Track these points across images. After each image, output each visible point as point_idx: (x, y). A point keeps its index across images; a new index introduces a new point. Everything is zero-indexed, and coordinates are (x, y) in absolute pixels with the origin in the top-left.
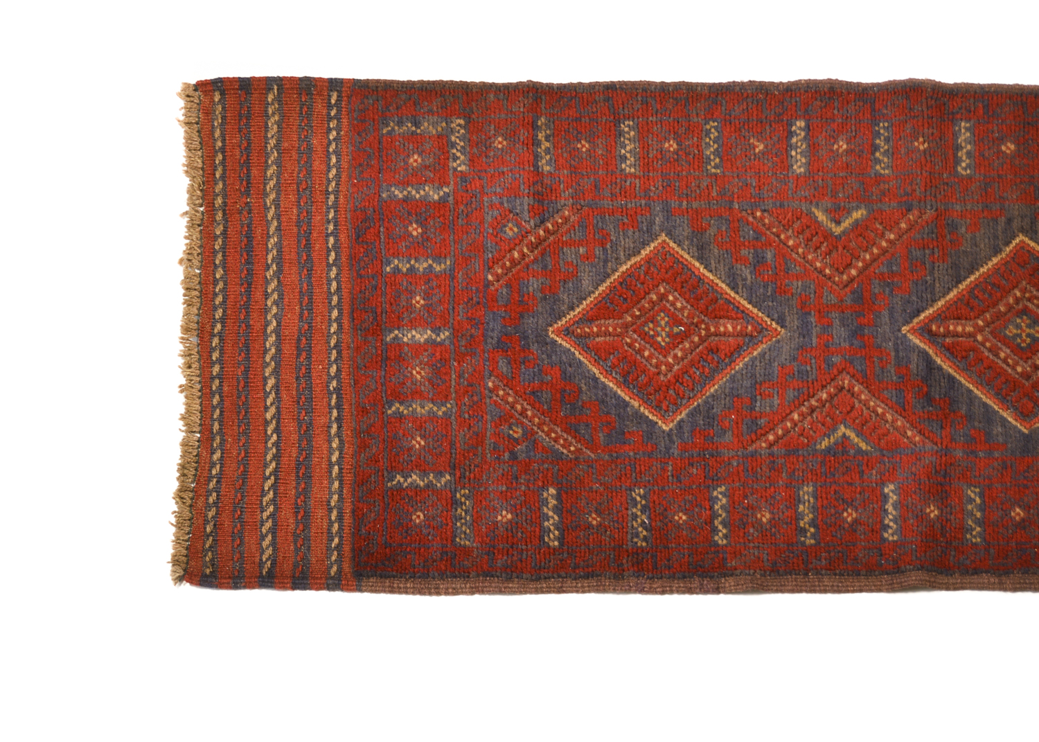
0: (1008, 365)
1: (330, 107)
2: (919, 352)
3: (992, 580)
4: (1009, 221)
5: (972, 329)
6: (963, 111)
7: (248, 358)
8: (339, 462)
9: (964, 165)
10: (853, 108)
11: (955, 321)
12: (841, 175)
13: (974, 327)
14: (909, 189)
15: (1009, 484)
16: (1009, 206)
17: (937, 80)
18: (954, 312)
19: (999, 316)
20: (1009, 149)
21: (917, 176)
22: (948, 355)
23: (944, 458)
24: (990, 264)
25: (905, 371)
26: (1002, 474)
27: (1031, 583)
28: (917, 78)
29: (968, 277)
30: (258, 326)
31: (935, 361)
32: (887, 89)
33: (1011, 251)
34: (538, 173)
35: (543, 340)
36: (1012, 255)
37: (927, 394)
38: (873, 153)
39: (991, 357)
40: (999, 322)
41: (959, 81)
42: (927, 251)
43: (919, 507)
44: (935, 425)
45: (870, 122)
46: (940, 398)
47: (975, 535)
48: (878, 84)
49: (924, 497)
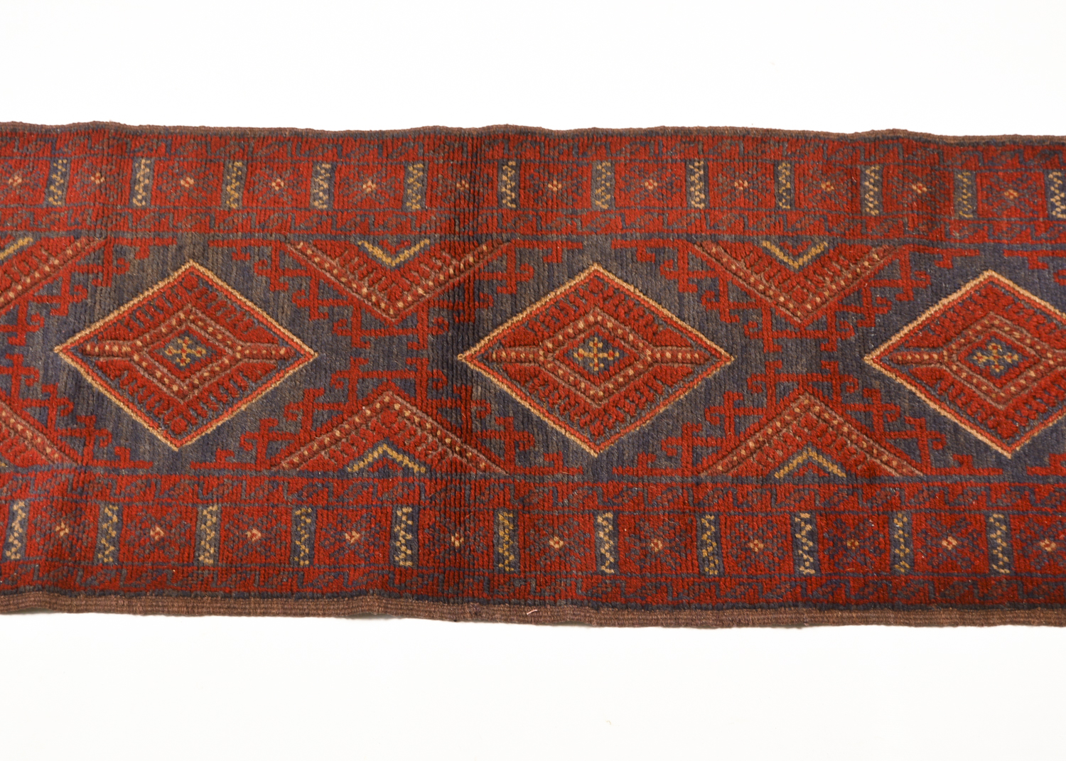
0: (164, 384)
2: (70, 370)
3: (121, 602)
4: (180, 248)
5: (129, 349)
6: (145, 150)
9: (139, 197)
10: (33, 147)
11: (112, 342)
12: (12, 206)
13: (131, 348)
14: (79, 219)
15: (151, 502)
16: (182, 234)
17: (122, 123)
18: (113, 333)
19: (159, 336)
20: (187, 182)
21: (90, 207)
22: (100, 373)
23: (82, 475)
24: (156, 288)
25: (52, 389)
26: (145, 493)
27: (163, 606)
28: (101, 120)
29: (132, 300)
31: (85, 380)
32: (70, 131)
33: (179, 276)
36: (180, 279)
37: (72, 411)
38: (47, 187)
39: (147, 376)
40: (158, 343)
41: (144, 123)
42: (91, 276)
43: (48, 525)
44: (77, 443)
45: (49, 159)
46: (86, 416)
47: (108, 554)
48: (63, 126)
49: (55, 514)
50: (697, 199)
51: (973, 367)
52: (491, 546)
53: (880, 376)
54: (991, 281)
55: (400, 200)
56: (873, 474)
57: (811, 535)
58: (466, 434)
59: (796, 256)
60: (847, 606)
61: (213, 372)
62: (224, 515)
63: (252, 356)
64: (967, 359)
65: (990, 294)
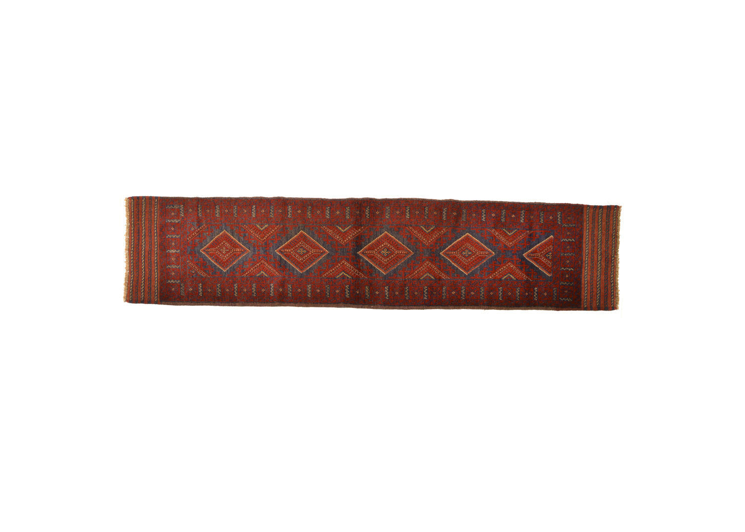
0: (298, 258)
1: (155, 202)
2: (279, 255)
3: (293, 304)
4: (299, 227)
6: (290, 204)
7: (138, 256)
8: (157, 278)
9: (289, 215)
10: (266, 203)
11: (287, 249)
12: (263, 217)
13: (291, 250)
14: (277, 221)
15: (297, 284)
16: (299, 224)
17: (284, 197)
18: (286, 247)
19: (296, 248)
20: (299, 212)
21: (279, 217)
22: (285, 256)
23: (284, 278)
24: (295, 237)
25: (276, 260)
26: (296, 282)
27: (302, 305)
28: (280, 196)
29: (290, 239)
30: (140, 249)
31: (282, 258)
32: (273, 199)
33: (299, 234)
34: (198, 217)
35: (199, 252)
37: (280, 265)
38: (270, 213)
39: (294, 257)
41: (288, 197)
42: (281, 234)
43: (278, 289)
44: (282, 271)
45: (269, 206)
46: (283, 266)
47: (290, 295)
49: (279, 287)
50: (408, 216)
51: (462, 255)
52: (364, 293)
53: (443, 257)
54: (468, 235)
55: (345, 216)
56: (440, 278)
57: (427, 291)
58: (359, 269)
59: (428, 230)
60: (433, 306)
61: (308, 256)
62: (312, 287)
63: (315, 252)
64: (461, 253)
65: (467, 238)
